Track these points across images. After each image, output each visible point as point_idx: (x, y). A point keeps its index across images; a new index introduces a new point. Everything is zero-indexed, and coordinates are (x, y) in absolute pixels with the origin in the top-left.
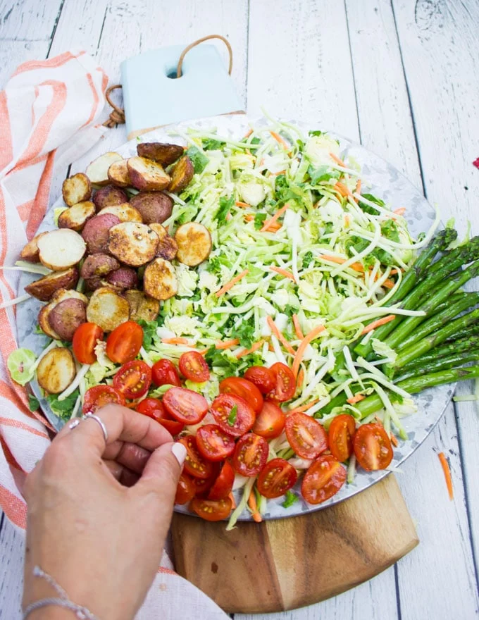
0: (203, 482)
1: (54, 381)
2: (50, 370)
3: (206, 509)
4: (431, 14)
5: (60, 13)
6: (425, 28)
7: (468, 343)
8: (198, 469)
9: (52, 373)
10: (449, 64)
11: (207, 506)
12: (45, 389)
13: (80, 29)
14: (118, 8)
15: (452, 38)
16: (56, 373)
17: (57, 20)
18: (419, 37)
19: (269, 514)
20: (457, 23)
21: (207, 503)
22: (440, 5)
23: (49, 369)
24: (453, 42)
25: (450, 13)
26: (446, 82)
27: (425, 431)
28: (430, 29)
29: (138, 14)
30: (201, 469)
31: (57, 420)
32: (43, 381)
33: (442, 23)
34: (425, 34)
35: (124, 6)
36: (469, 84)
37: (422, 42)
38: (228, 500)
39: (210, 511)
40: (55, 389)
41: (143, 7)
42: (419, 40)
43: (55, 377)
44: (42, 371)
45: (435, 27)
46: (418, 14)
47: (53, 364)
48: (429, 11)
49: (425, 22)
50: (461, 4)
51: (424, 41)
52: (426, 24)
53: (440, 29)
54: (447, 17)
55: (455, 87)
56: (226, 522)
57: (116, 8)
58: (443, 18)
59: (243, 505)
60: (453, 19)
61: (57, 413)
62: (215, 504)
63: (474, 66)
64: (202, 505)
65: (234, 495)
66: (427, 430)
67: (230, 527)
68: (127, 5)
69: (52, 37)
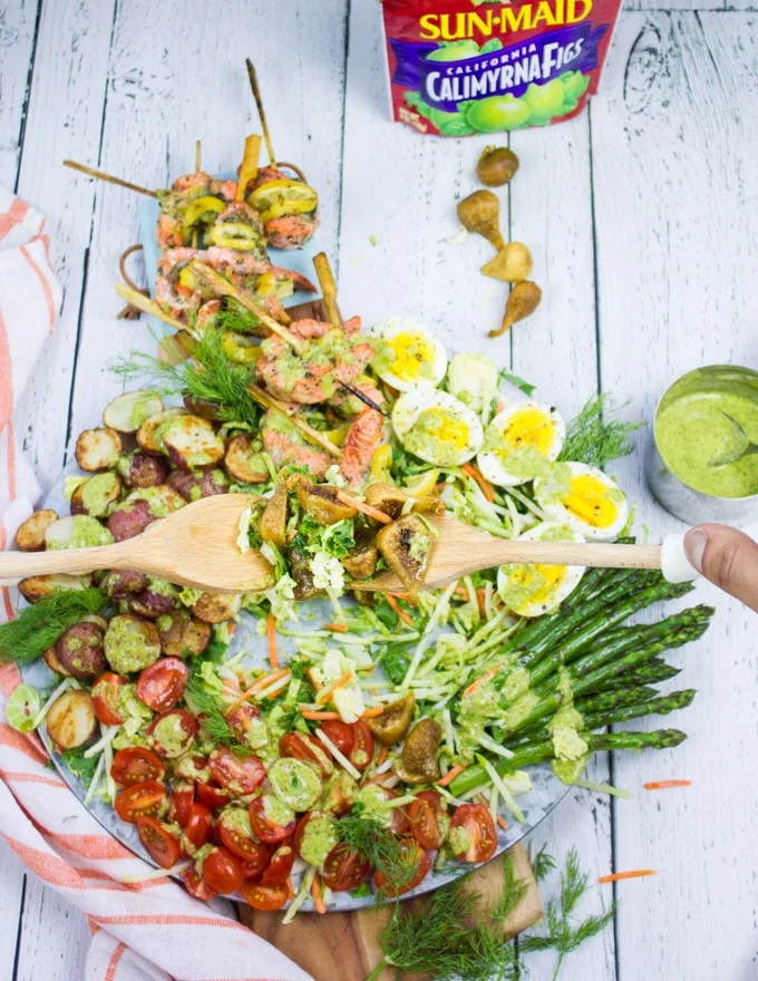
0: (255, 864)
1: (68, 733)
2: (65, 717)
3: (257, 897)
4: (651, 79)
5: (28, 91)
6: (639, 109)
7: (613, 698)
8: (249, 851)
9: (67, 721)
10: (668, 183)
11: (259, 893)
12: (55, 742)
13: (66, 125)
14: (127, 81)
15: (681, 128)
16: (71, 723)
17: (25, 107)
18: (625, 129)
19: (334, 905)
20: (694, 96)
21: (259, 889)
22: (670, 59)
23: (63, 717)
24: (681, 137)
25: (686, 75)
26: (660, 218)
27: (542, 812)
28: (646, 111)
29: (160, 93)
30: (253, 850)
31: (75, 780)
32: (54, 732)
33: (668, 97)
34: (637, 122)
35: (135, 76)
36: (696, 222)
37: (629, 138)
38: (283, 887)
39: (262, 900)
40: (68, 743)
41: (167, 78)
42: (625, 134)
43: (70, 728)
44: (54, 717)
45: (656, 106)
46: (629, 80)
47: (69, 710)
48: (648, 73)
49: (640, 95)
50: (707, 54)
51: (634, 136)
52: (641, 100)
53: (663, 110)
54: (679, 84)
55: (673, 225)
56: (284, 913)
57: (122, 81)
58: (671, 87)
59: (304, 894)
60: (688, 87)
61: (76, 772)
62: (269, 892)
63: (710, 184)
64: (252, 892)
65: (293, 880)
66: (544, 809)
67: (287, 920)
68: (141, 73)
69: (21, 143)
